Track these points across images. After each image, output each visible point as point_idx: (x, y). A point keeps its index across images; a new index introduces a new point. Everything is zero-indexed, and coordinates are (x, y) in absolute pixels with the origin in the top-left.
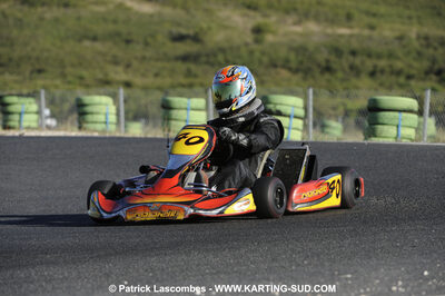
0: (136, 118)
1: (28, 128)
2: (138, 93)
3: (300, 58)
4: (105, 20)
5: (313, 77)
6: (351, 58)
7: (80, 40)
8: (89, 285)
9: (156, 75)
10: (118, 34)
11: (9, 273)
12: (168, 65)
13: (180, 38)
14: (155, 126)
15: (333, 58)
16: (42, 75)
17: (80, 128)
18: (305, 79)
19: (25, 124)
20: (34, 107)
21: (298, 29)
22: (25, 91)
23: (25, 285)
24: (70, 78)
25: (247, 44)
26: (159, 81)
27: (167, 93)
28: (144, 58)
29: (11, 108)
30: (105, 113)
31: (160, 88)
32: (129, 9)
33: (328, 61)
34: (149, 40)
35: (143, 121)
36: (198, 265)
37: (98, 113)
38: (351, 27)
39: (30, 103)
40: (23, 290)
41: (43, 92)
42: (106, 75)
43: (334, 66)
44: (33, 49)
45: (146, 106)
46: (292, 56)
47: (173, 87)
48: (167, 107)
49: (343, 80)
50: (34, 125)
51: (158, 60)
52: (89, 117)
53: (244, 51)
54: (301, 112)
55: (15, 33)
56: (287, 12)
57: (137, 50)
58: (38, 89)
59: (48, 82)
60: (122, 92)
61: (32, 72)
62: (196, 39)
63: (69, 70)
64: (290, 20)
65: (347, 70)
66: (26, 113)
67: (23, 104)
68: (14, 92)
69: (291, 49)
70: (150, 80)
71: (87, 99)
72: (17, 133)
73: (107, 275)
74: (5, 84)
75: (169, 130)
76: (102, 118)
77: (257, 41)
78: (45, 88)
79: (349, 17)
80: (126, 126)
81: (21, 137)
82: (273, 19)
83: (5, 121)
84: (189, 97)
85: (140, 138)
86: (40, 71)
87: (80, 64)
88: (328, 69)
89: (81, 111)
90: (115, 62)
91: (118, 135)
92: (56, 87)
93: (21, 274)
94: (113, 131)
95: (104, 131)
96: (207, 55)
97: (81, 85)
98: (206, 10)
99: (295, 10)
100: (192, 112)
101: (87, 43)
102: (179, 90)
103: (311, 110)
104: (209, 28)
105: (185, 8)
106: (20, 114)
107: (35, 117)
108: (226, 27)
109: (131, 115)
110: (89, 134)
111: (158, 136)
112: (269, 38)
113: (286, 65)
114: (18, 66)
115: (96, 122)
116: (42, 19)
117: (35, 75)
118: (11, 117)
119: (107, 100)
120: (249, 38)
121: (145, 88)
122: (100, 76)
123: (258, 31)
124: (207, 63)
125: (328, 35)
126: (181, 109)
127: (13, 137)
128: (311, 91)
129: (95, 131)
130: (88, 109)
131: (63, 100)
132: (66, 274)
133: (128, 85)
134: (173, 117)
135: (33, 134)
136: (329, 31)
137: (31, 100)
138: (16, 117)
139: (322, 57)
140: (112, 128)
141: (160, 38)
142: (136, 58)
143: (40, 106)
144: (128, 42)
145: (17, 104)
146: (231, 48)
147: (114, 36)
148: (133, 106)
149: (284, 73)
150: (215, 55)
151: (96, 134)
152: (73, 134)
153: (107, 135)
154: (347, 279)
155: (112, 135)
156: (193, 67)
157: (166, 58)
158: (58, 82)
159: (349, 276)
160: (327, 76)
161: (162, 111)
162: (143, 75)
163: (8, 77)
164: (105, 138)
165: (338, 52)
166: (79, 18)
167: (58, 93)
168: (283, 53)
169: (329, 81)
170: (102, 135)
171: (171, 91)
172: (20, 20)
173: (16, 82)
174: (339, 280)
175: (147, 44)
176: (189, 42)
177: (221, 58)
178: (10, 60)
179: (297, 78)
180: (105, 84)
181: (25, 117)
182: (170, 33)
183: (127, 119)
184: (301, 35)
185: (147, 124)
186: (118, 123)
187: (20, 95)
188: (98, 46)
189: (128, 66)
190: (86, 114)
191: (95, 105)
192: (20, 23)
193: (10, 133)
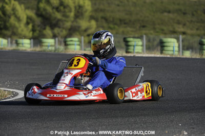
0: (188, 49)
1: (137, 53)
2: (189, 37)
4: (174, 3)
7: (162, 13)
8: (163, 126)
9: (197, 29)
10: (180, 10)
12: (203, 25)
14: (196, 53)
17: (162, 53)
19: (136, 51)
20: (140, 43)
22: (136, 36)
23: (134, 125)
24: (158, 30)
26: (199, 32)
27: (202, 38)
28: (192, 21)
29: (130, 44)
30: (173, 46)
31: (199, 35)
34: (195, 13)
35: (191, 50)
37: (169, 46)
39: (138, 42)
40: (133, 127)
41: (144, 36)
42: (174, 29)
44: (141, 16)
45: (192, 44)
48: (202, 44)
50: (140, 51)
51: (197, 22)
52: (166, 48)
55: (132, 9)
57: (189, 17)
59: (147, 32)
60: (181, 37)
61: (140, 27)
63: (157, 26)
66: (137, 45)
67: (135, 42)
68: (131, 36)
70: (194, 32)
71: (165, 40)
72: (132, 55)
73: (172, 121)
74: (128, 32)
75: (202, 55)
76: (171, 48)
78: (146, 34)
80: (182, 52)
81: (134, 57)
83: (127, 49)
85: (189, 58)
86: (144, 27)
87: (162, 24)
89: (162, 45)
90: (179, 23)
91: (179, 56)
92: (151, 34)
94: (176, 54)
95: (172, 55)
97: (163, 33)
101: (166, 14)
106: (134, 46)
107: (141, 48)
109: (185, 48)
110: (165, 56)
111: (197, 57)
114: (134, 24)
115: (168, 51)
116: (145, 2)
118: (130, 47)
119: (174, 40)
121: (192, 35)
122: (171, 29)
127: (131, 57)
129: (168, 54)
130: (165, 44)
131: (154, 40)
133: (184, 33)
135: (139, 55)
137: (139, 40)
138: (132, 48)
140: (176, 53)
141: (199, 12)
142: (188, 21)
143: (143, 43)
144: (184, 14)
145: (133, 41)
147: (178, 11)
148: (186, 43)
151: (168, 56)
152: (158, 56)
153: (174, 56)
155: (176, 56)
157: (202, 21)
158: (152, 32)
161: (199, 46)
162: (191, 29)
163: (129, 29)
164: (173, 58)
166: (162, 3)
167: (152, 37)
170: (172, 57)
171: (204, 37)
173: (132, 31)
175: (193, 15)
178: (130, 21)
180: (173, 33)
181: (136, 47)
183: (183, 49)
186: (179, 51)
187: (134, 37)
188: (171, 15)
189: (184, 25)
190: (164, 46)
191: (168, 42)
192: (135, 4)
193: (129, 55)
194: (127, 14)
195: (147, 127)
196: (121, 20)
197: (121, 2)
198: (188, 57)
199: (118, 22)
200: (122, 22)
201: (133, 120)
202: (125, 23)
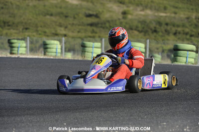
0: (69, 51)
1: (21, 54)
2: (70, 39)
3: (143, 26)
4: (56, 7)
5: (149, 34)
6: (166, 26)
7: (45, 16)
9: (79, 32)
10: (62, 13)
11: (13, 118)
12: (84, 28)
13: (90, 16)
14: (78, 54)
15: (158, 26)
16: (28, 30)
17: (45, 54)
18: (145, 35)
19: (20, 52)
20: (24, 45)
21: (142, 13)
22: (20, 38)
24: (40, 32)
25: (119, 19)
26: (80, 35)
28: (73, 24)
29: (14, 45)
30: (56, 48)
31: (80, 38)
32: (67, 2)
33: (155, 28)
34: (76, 16)
35: (72, 52)
36: (97, 117)
37: (52, 48)
38: (166, 13)
39: (23, 43)
40: (19, 126)
41: (28, 38)
42: (56, 31)
43: (158, 30)
44: (24, 19)
45: (74, 45)
46: (139, 25)
47: (86, 37)
48: (84, 46)
49: (162, 36)
50: (24, 52)
51: (79, 25)
52: (49, 50)
53: (118, 22)
54: (143, 50)
55: (16, 11)
56: (138, 5)
57: (70, 20)
58: (26, 36)
59: (30, 34)
60: (64, 39)
61: (23, 29)
62: (97, 16)
63: (39, 28)
64: (139, 9)
65: (164, 31)
66: (21, 47)
67: (19, 43)
68: (15, 38)
69: (139, 22)
70: (75, 34)
71: (48, 42)
72: (16, 56)
74: (11, 34)
75: (85, 57)
76: (54, 50)
77: (124, 18)
78: (29, 36)
79: (165, 8)
80: (65, 54)
81: (18, 58)
82: (131, 8)
83: (11, 50)
84: (94, 42)
85: (71, 60)
86: (27, 29)
87: (45, 26)
88: (155, 31)
89: (45, 47)
90: (60, 26)
91: (61, 58)
92: (34, 36)
93: (18, 119)
94: (59, 56)
95: (56, 56)
96: (102, 24)
97: (45, 35)
98: (101, 3)
99: (141, 4)
100: (95, 49)
101: (48, 17)
102: (89, 39)
103: (148, 49)
104: (103, 11)
105: (92, 2)
106: (18, 48)
107: (24, 49)
108: (110, 11)
109: (67, 50)
110: (49, 57)
111: (80, 59)
112: (129, 17)
113: (137, 29)
114: (17, 26)
115: (52, 52)
116: (28, 5)
117: (24, 30)
118: (14, 49)
119: (57, 42)
120: (121, 17)
121: (73, 38)
122: (54, 32)
123: (124, 13)
124: (101, 27)
125: (155, 16)
126: (89, 47)
127: (15, 58)
128: (148, 41)
129: (52, 56)
130: (48, 46)
131: (37, 42)
132: (38, 119)
133: (65, 36)
134: (86, 51)
135: (23, 56)
136: (156, 14)
137: (23, 41)
138: (16, 49)
139: (153, 26)
140: (59, 55)
141: (81, 15)
142: (70, 24)
143: (27, 44)
144: (66, 17)
145: (17, 43)
146: (112, 21)
147: (60, 14)
148: (68, 46)
149: (136, 33)
150: (105, 24)
151: (52, 58)
152: (42, 57)
153: (57, 58)
154: (164, 125)
155: (59, 58)
156: (95, 28)
157: (83, 24)
158: (35, 34)
159: (165, 124)
160: (155, 34)
161: (82, 48)
162: (73, 32)
163: (12, 31)
164: (56, 59)
165: (160, 24)
166: (45, 6)
167: (35, 39)
168: (135, 23)
169: (155, 36)
171: (85, 39)
172: (18, 6)
173: (15, 33)
174: (161, 125)
175: (75, 18)
176: (93, 17)
177: (107, 25)
178: (13, 23)
179: (141, 35)
180: (55, 35)
181: (20, 49)
182: (85, 13)
183: (65, 51)
184: (144, 16)
185: (74, 53)
186: (62, 53)
187: (18, 39)
188: (53, 18)
189: (66, 27)
190: (47, 48)
191: (52, 44)
192: (18, 7)
193: (13, 56)
194: (10, 17)
195: (33, 125)
196: (4, 23)
197: (5, 5)
198: (71, 58)
199: (2, 24)
200: (6, 24)
201: (19, 119)
202: (9, 26)
